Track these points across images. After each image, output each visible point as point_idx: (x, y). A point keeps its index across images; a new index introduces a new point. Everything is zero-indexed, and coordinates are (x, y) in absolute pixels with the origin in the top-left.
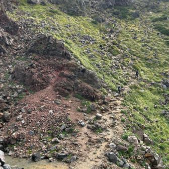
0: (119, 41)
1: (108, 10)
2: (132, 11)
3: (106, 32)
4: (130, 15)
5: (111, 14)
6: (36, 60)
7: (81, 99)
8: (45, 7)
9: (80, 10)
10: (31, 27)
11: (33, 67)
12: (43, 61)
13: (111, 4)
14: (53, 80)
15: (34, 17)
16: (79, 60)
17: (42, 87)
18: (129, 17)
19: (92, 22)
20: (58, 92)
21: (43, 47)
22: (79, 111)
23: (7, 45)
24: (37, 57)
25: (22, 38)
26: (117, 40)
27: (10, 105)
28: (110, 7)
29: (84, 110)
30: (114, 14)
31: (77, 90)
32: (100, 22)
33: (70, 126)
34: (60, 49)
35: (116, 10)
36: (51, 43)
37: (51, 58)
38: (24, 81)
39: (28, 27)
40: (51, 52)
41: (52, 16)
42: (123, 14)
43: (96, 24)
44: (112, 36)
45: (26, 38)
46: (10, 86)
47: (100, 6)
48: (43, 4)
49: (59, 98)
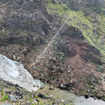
0: (100, 28)
1: (91, 8)
2: (103, 9)
3: (92, 22)
4: (102, 12)
5: (92, 11)
6: (68, 39)
7: (95, 64)
8: (61, 5)
9: (78, 8)
10: (58, 18)
11: (68, 44)
12: (71, 40)
13: (92, 4)
14: (78, 51)
15: (57, 11)
16: (88, 40)
17: (74, 55)
18: (102, 13)
19: (85, 15)
20: (83, 59)
21: (71, 32)
22: (96, 70)
23: (50, 29)
24: (68, 38)
25: (55, 24)
26: (99, 27)
27: (60, 63)
28: (91, 6)
29: (99, 70)
30: (94, 10)
31: (92, 58)
32: (88, 15)
33: (96, 80)
34: (80, 34)
35: (95, 8)
36: (76, 31)
37: (75, 38)
38: (64, 50)
39: (56, 18)
40: (75, 36)
41: (66, 11)
42: (98, 10)
43: (86, 16)
44: (96, 24)
45: (57, 24)
46: (57, 52)
47: (86, 5)
48: (60, 3)
49: (85, 62)
